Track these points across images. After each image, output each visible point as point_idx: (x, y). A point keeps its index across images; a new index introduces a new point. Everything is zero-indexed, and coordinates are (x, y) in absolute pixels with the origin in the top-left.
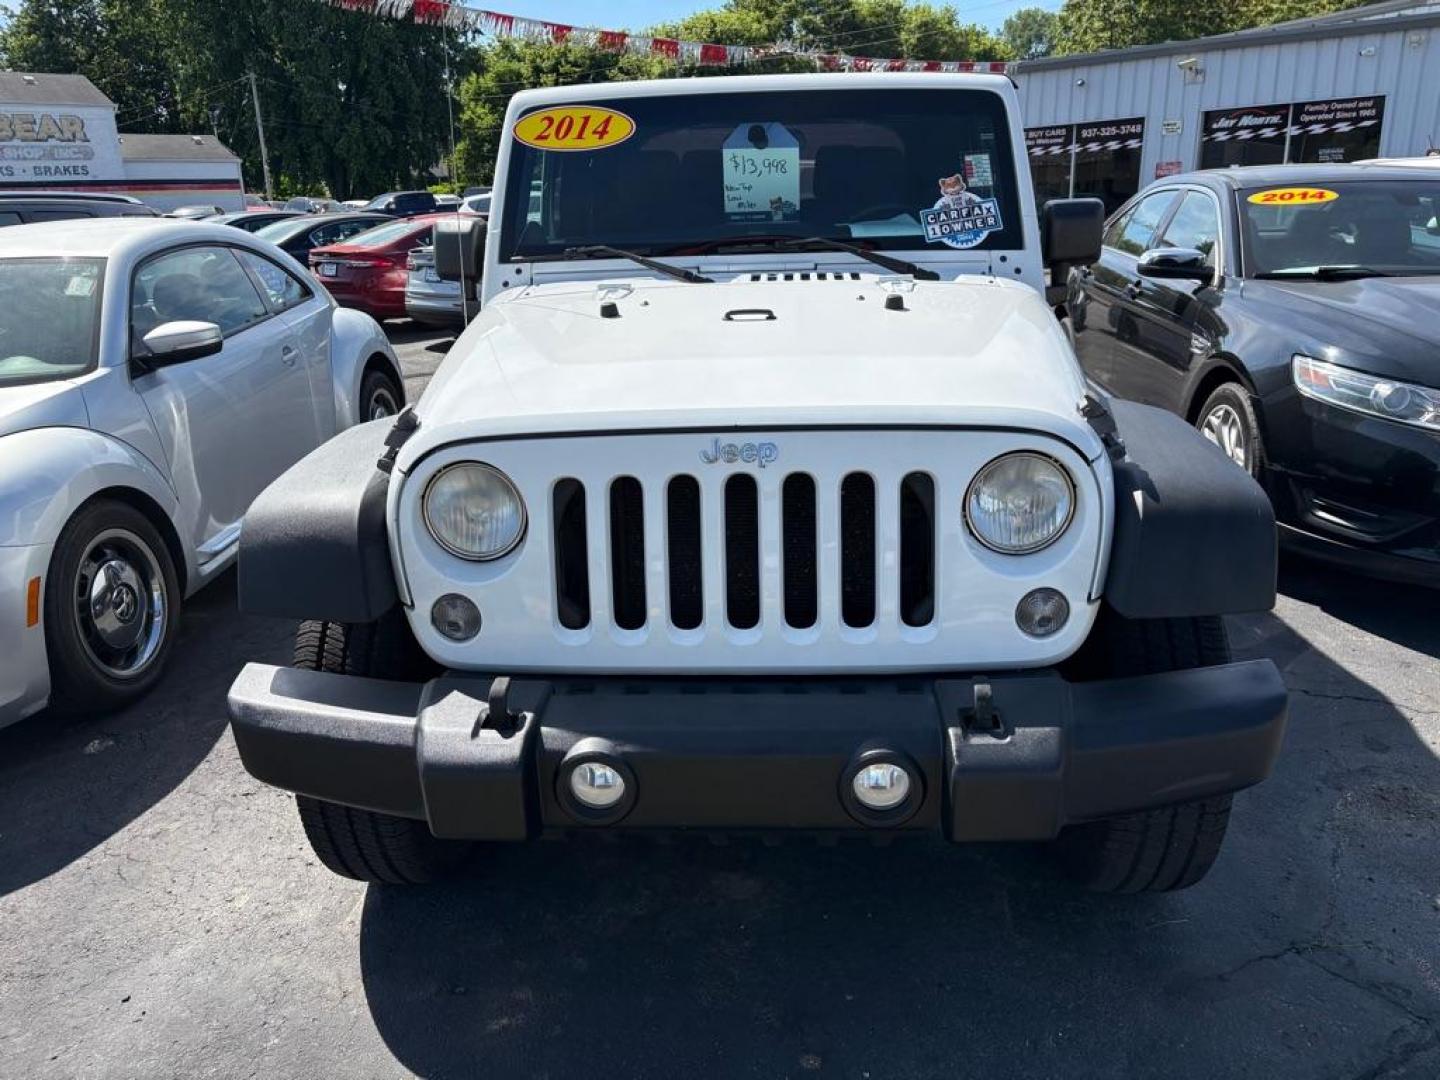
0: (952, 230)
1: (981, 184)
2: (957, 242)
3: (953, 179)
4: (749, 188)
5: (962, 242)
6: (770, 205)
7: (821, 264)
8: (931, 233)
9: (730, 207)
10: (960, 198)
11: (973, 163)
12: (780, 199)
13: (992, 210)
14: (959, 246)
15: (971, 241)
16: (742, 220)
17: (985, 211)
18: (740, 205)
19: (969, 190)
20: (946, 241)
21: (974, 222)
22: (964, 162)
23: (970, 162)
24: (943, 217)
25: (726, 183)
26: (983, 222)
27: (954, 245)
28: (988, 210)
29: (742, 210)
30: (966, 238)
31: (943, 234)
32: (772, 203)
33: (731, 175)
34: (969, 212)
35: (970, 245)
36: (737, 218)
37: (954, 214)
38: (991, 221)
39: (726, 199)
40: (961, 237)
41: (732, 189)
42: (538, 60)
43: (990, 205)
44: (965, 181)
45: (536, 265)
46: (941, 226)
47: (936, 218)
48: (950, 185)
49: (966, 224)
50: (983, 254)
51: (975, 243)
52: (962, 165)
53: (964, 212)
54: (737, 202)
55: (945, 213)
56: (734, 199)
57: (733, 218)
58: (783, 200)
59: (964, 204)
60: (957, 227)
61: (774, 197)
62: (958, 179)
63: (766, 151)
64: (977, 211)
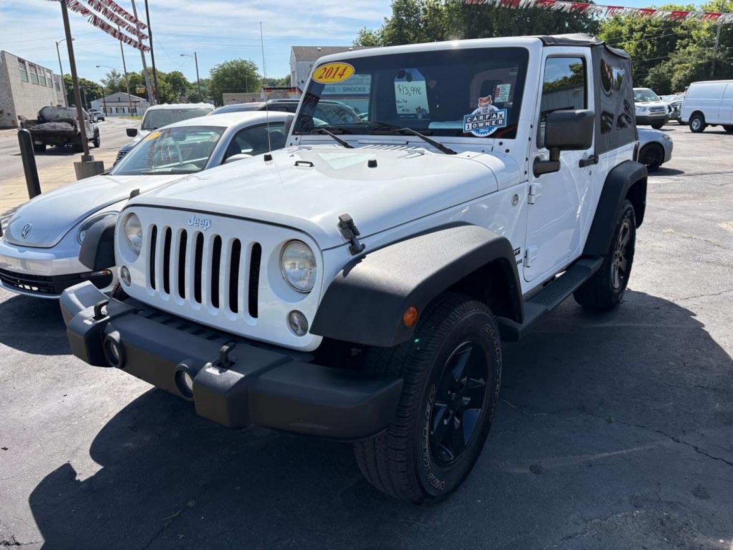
0: (478, 126)
1: (502, 101)
2: (479, 133)
3: (486, 98)
4: (406, 102)
5: (481, 133)
6: (415, 110)
7: (410, 142)
8: (467, 127)
9: (399, 111)
10: (487, 109)
11: (501, 89)
12: (419, 107)
13: (503, 116)
14: (480, 135)
15: (486, 133)
16: (404, 118)
17: (499, 116)
18: (403, 110)
19: (494, 104)
20: (474, 133)
21: (491, 123)
22: (496, 87)
23: (499, 88)
24: (475, 119)
25: (397, 99)
26: (496, 123)
27: (477, 135)
28: (501, 116)
29: (404, 113)
30: (484, 131)
31: (473, 128)
32: (417, 109)
33: (399, 96)
34: (490, 117)
35: (485, 135)
36: (402, 117)
37: (481, 118)
38: (501, 122)
39: (397, 107)
40: (482, 130)
41: (399, 102)
42: (634, 25)
43: (503, 113)
44: (493, 99)
45: (303, 136)
46: (473, 124)
47: (471, 120)
48: (484, 102)
49: (486, 123)
50: (491, 140)
51: (488, 134)
52: (494, 90)
53: (487, 117)
54: (402, 109)
55: (477, 117)
56: (400, 107)
57: (401, 117)
58: (421, 108)
59: (488, 112)
60: (481, 125)
61: (417, 107)
62: (489, 98)
63: (412, 82)
64: (494, 115)
